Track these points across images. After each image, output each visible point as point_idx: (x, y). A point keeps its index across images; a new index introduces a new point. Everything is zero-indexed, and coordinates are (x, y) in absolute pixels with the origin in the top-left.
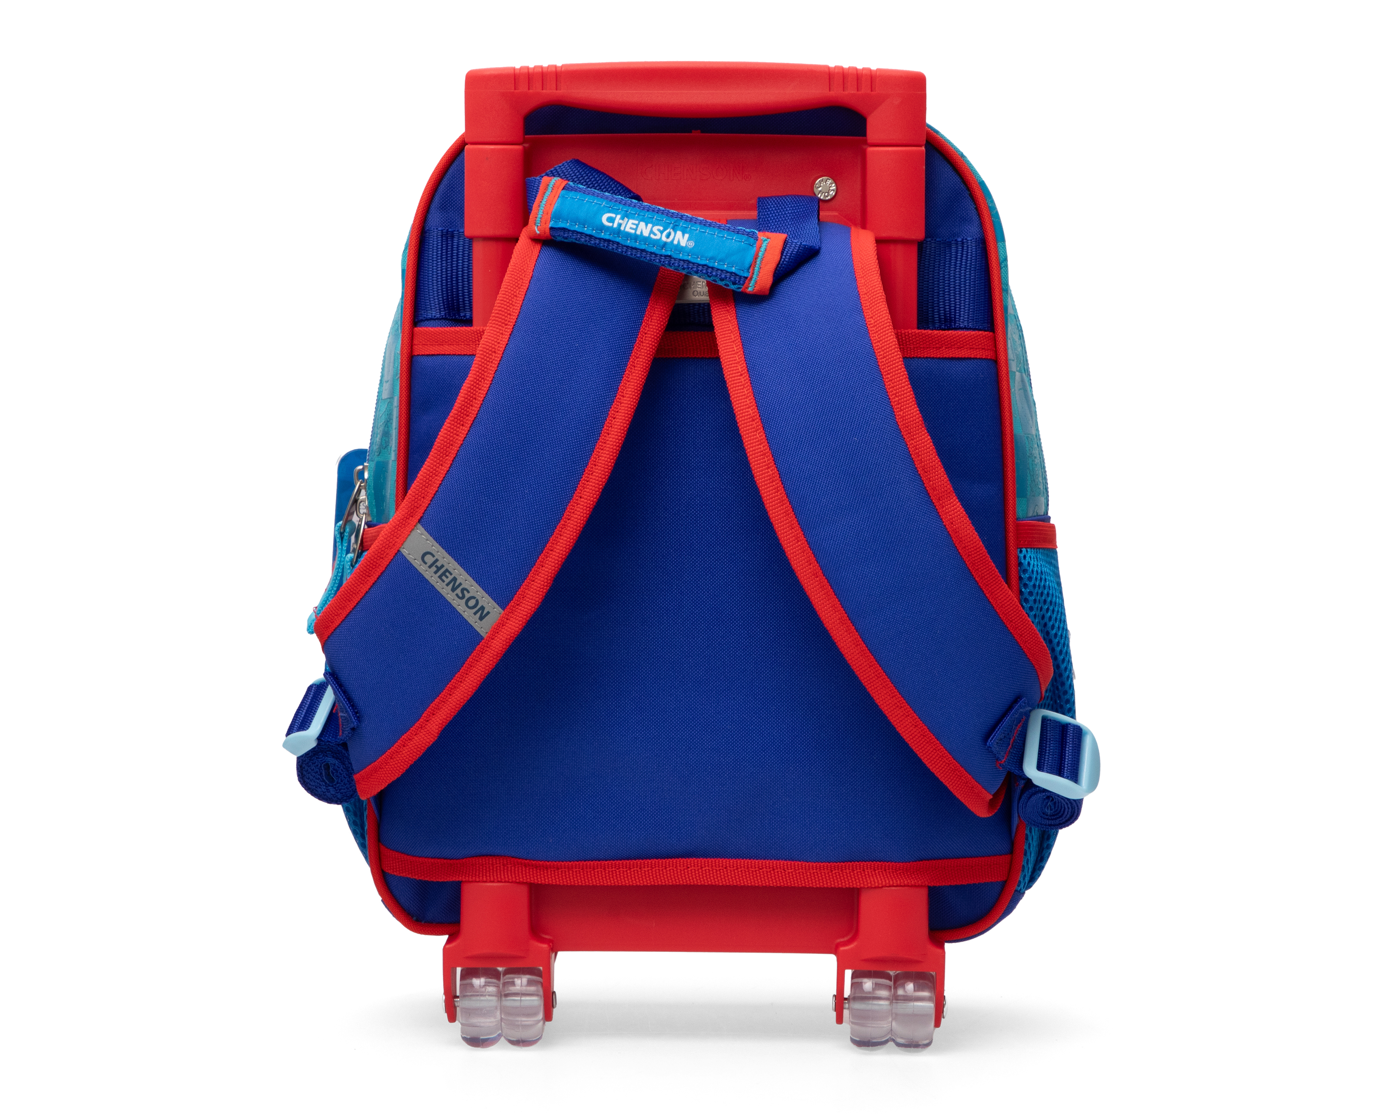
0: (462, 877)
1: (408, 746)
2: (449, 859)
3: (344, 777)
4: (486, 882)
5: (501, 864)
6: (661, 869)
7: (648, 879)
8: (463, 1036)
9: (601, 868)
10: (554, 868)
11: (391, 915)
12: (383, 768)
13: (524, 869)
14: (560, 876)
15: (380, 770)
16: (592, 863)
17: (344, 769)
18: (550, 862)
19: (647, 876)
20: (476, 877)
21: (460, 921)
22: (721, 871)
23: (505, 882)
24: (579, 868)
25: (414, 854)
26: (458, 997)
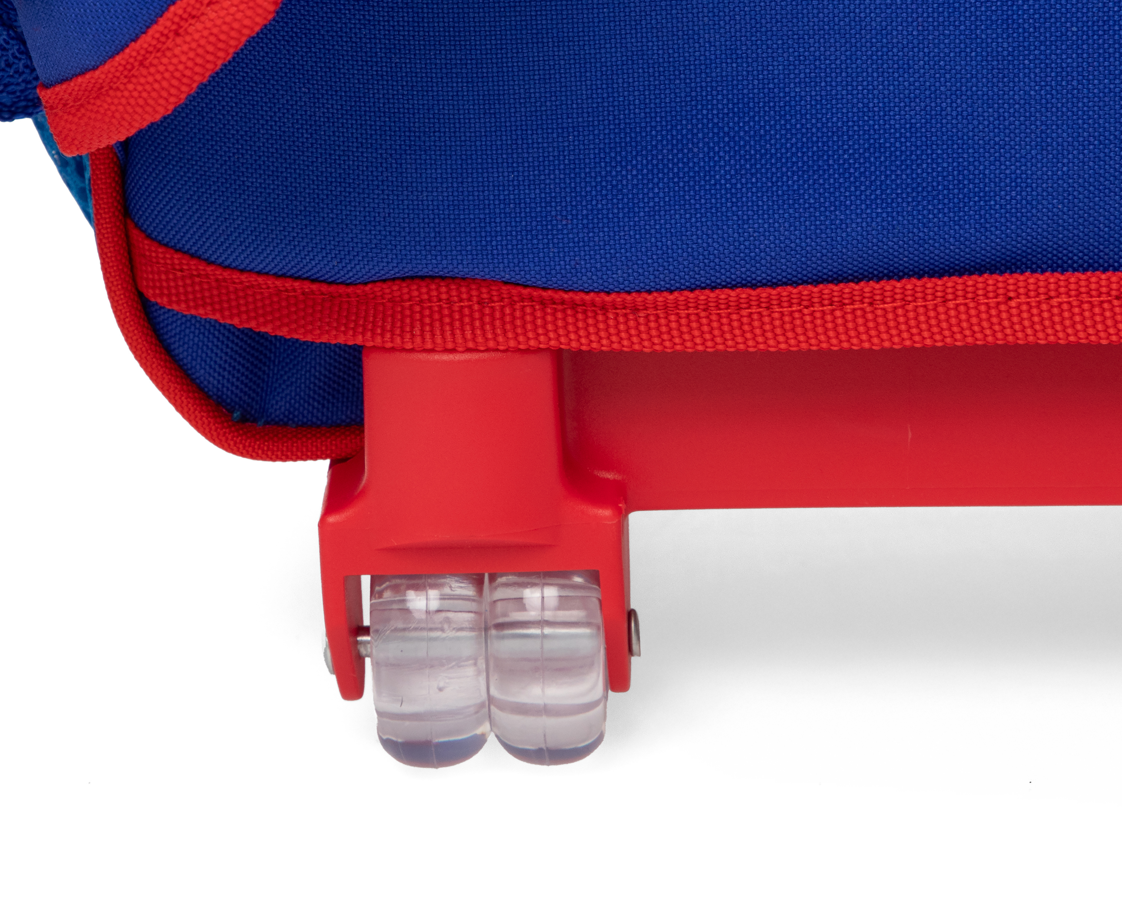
0: (363, 334)
1: (187, 33)
2: (324, 281)
3: (15, 57)
4: (432, 351)
5: (475, 299)
6: (930, 304)
7: (894, 332)
8: (385, 737)
9: (759, 306)
10: (625, 308)
11: (171, 408)
12: (118, 89)
13: (539, 314)
14: (642, 328)
15: (111, 93)
16: (733, 293)
17: (12, 38)
18: (613, 296)
19: (892, 324)
20: (402, 338)
21: (362, 420)
22: (1106, 306)
23: (488, 350)
24: (696, 308)
25: (227, 263)
26: (366, 631)
